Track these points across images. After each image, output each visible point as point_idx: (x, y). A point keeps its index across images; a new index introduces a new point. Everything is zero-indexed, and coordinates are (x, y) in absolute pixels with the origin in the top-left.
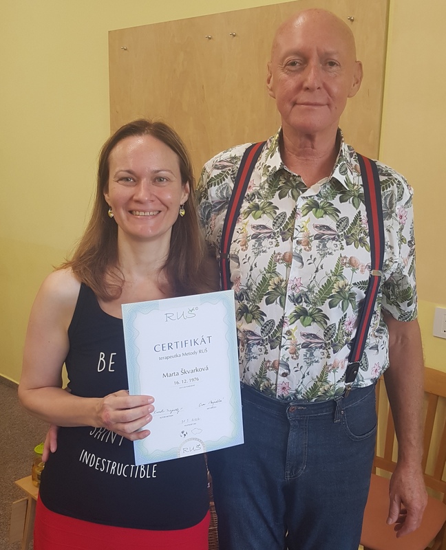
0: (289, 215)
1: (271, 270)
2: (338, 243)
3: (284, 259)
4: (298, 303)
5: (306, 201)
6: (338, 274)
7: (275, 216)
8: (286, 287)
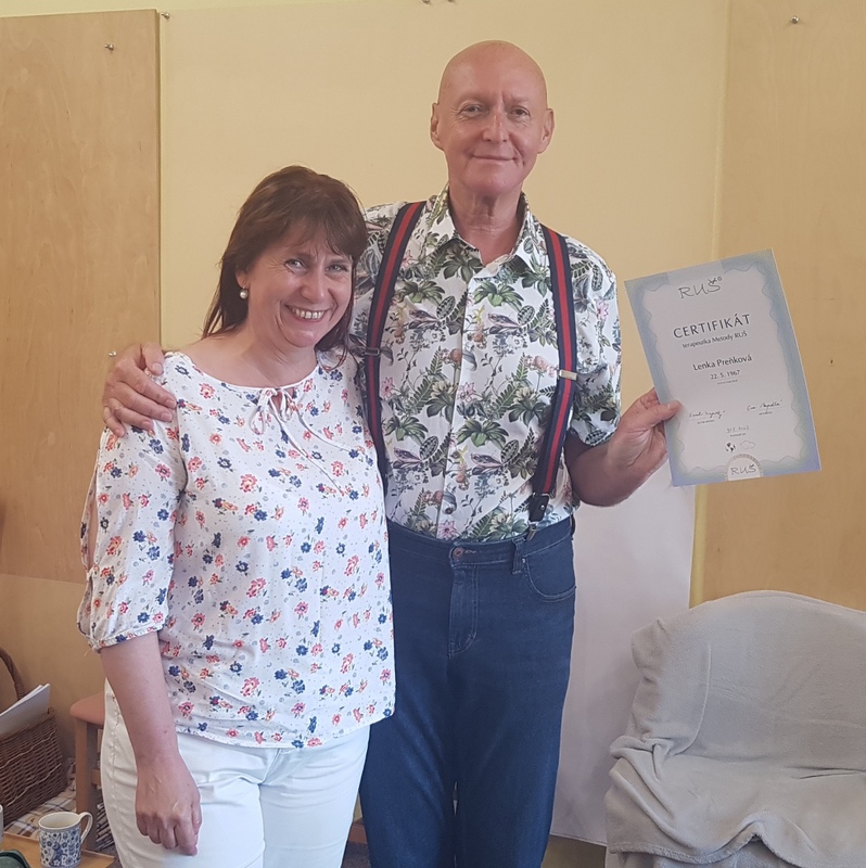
0: (458, 301)
1: (435, 371)
2: (520, 339)
3: (451, 358)
4: (470, 416)
5: (480, 284)
6: (521, 377)
7: (440, 302)
8: (454, 396)
